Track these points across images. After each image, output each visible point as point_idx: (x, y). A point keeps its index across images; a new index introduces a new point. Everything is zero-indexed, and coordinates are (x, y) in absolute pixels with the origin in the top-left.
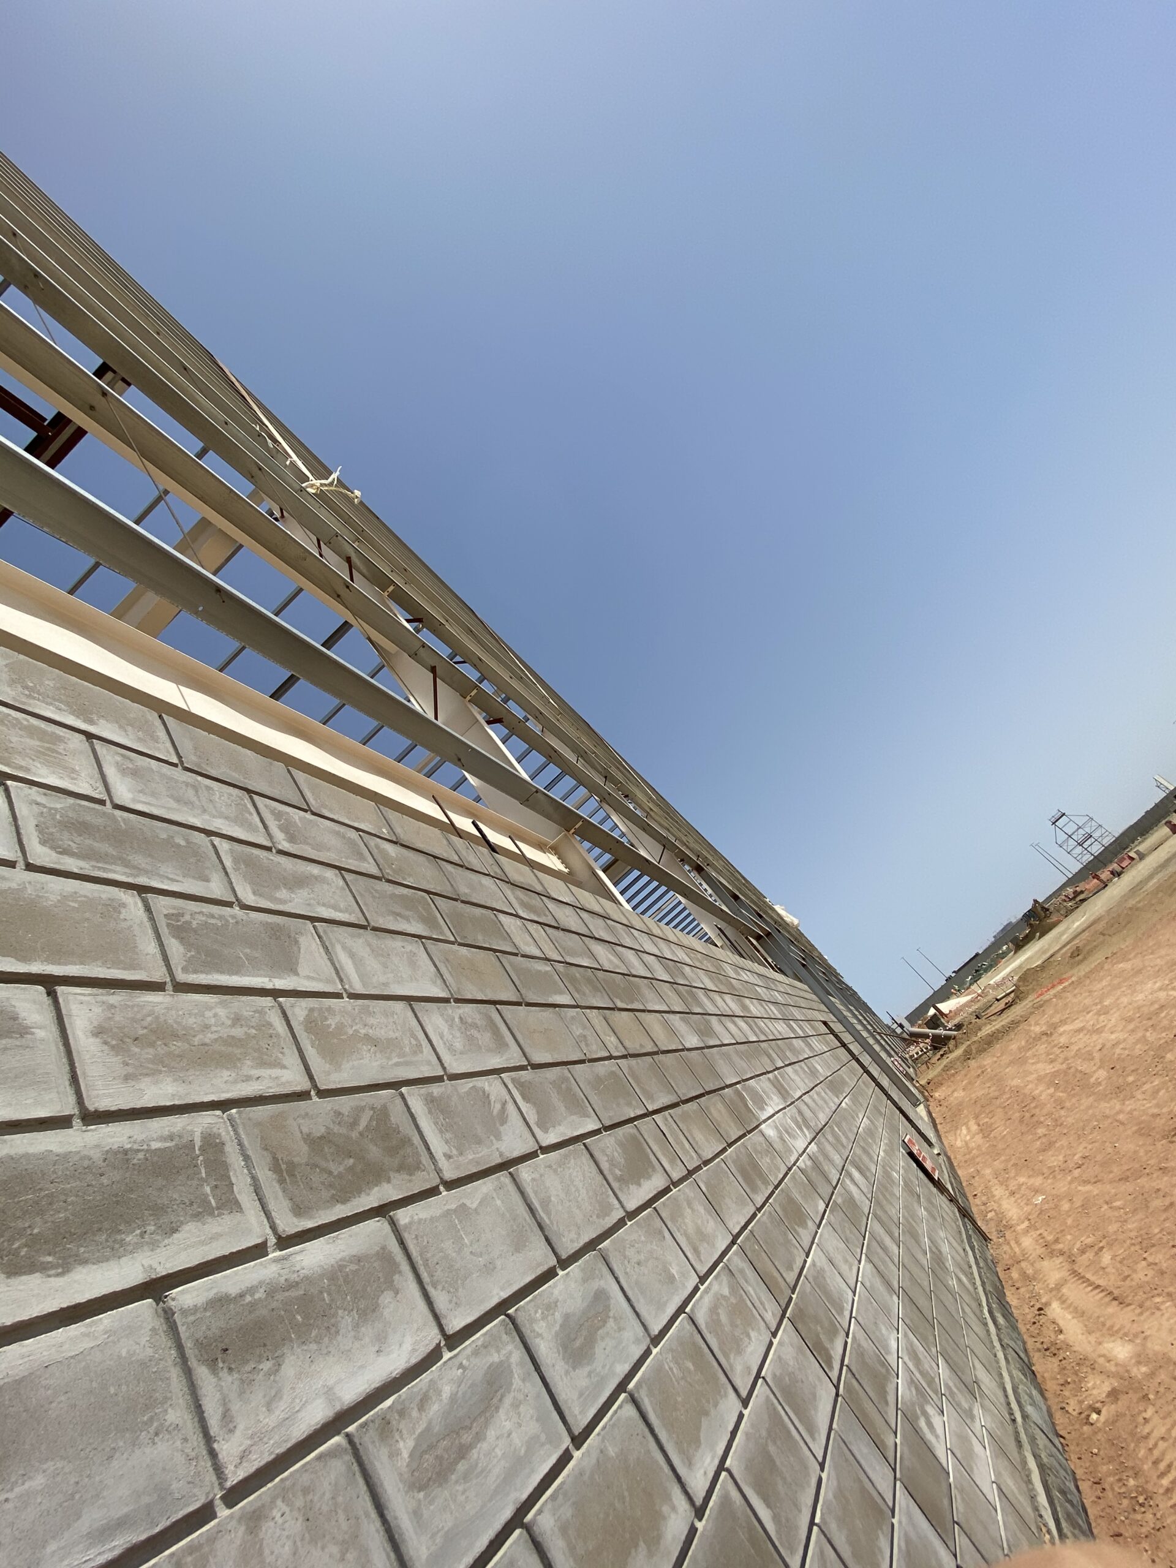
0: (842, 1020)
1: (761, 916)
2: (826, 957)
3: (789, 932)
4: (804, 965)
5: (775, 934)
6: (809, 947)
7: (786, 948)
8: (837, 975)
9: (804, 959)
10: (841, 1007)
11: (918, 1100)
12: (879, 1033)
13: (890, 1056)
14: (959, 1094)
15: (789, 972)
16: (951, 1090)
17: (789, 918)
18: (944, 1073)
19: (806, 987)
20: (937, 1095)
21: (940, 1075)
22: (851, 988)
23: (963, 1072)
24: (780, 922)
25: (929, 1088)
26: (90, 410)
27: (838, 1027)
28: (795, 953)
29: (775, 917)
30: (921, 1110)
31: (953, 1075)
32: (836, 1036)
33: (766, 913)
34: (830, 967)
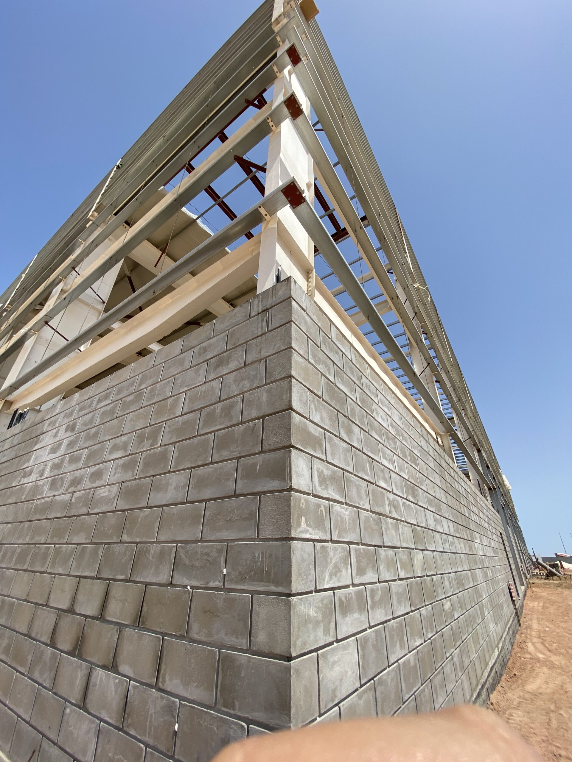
0: (508, 537)
1: (494, 479)
2: (515, 509)
3: (503, 489)
4: (503, 508)
5: (497, 489)
6: (510, 500)
7: (499, 496)
8: (516, 519)
9: (504, 505)
10: (510, 533)
11: (523, 584)
12: (522, 553)
13: (522, 563)
14: (544, 594)
15: (495, 508)
16: (541, 591)
17: (507, 483)
18: (543, 585)
19: (500, 517)
20: (534, 589)
21: (541, 584)
22: (520, 528)
23: (552, 589)
24: (501, 484)
25: (532, 585)
26: (355, 231)
27: (505, 538)
28: (502, 501)
29: (500, 480)
30: (523, 588)
31: (547, 588)
32: (503, 540)
33: (497, 477)
34: (515, 513)
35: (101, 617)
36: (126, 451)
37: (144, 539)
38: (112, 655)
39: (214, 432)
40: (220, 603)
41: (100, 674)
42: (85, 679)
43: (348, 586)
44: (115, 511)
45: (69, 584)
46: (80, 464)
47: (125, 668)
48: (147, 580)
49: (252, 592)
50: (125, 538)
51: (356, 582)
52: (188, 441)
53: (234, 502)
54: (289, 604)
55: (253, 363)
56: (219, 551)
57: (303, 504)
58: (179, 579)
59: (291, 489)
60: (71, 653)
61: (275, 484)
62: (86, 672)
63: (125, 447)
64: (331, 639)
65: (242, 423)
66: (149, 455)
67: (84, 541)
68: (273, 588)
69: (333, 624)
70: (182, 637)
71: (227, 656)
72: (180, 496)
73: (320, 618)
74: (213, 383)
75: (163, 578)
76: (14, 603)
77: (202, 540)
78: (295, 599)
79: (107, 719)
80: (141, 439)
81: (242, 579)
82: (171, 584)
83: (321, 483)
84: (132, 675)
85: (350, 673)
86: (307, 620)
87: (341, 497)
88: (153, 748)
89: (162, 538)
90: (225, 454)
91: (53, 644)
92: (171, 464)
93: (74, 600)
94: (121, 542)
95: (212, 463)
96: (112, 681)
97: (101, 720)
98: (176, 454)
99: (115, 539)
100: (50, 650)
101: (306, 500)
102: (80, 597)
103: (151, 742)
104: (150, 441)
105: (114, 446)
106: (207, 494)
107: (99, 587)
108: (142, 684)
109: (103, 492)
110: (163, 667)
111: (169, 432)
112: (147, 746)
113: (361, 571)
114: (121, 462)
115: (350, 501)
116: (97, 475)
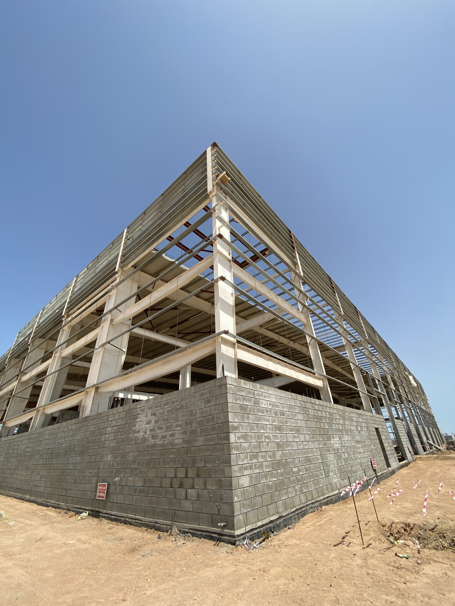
32: (378, 433)
35: (186, 476)
36: (182, 428)
37: (195, 456)
38: (192, 485)
39: (210, 425)
40: (217, 469)
41: (189, 491)
42: (185, 493)
43: (247, 464)
44: (183, 447)
45: (173, 470)
46: (164, 430)
47: (196, 487)
48: (198, 466)
49: (224, 466)
50: (189, 455)
51: (249, 462)
52: (203, 427)
53: (218, 446)
54: (231, 467)
55: (218, 404)
56: (216, 458)
57: (233, 446)
58: (206, 465)
59: (230, 443)
60: (179, 488)
61: (226, 442)
62: (185, 491)
63: (181, 426)
64: (241, 475)
65: (217, 424)
66: (191, 430)
67: (174, 457)
68: (228, 465)
69: (242, 472)
70: (210, 478)
71: (220, 479)
72: (203, 443)
73: (238, 470)
74: (207, 408)
75: (203, 465)
76: (151, 479)
77: (211, 455)
78: (232, 467)
79: (194, 499)
80: (186, 424)
81: (221, 464)
82: (205, 466)
83: (238, 439)
84: (198, 488)
85: (247, 482)
86: (235, 471)
87: (245, 441)
88: (207, 501)
89: (200, 455)
90: (214, 433)
91: (172, 487)
92: (199, 434)
93: (176, 474)
94: (188, 457)
95: (210, 435)
96: (193, 491)
97: (192, 500)
98: (200, 431)
99: (185, 456)
100: (171, 489)
101: (234, 445)
102: (178, 473)
103: (206, 500)
104: (190, 425)
105: (177, 425)
106: (211, 443)
107: (184, 470)
108: (201, 489)
109: (177, 441)
110: (206, 485)
111: (196, 423)
112: (205, 501)
113: (251, 460)
114: (181, 431)
115: (248, 441)
116: (172, 435)
